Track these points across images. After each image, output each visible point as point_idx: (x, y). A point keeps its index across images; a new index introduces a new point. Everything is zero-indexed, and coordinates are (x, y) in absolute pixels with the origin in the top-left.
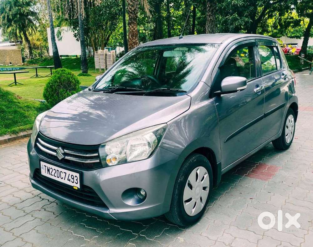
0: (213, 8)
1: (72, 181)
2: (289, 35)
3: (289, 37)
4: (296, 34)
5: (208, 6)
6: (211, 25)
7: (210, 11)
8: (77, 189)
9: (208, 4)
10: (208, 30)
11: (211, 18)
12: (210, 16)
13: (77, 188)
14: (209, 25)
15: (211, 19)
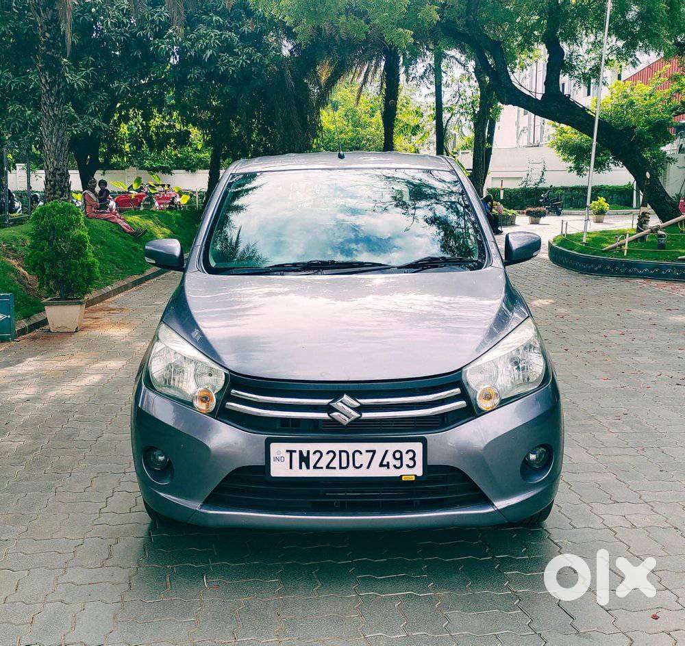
0: (59, 86)
1: (395, 466)
2: (147, 164)
3: (147, 169)
4: (163, 164)
5: (47, 80)
6: (58, 130)
7: (52, 94)
8: (414, 479)
9: (45, 77)
10: (52, 141)
11: (56, 112)
12: (52, 105)
13: (414, 477)
14: (53, 130)
15: (55, 115)
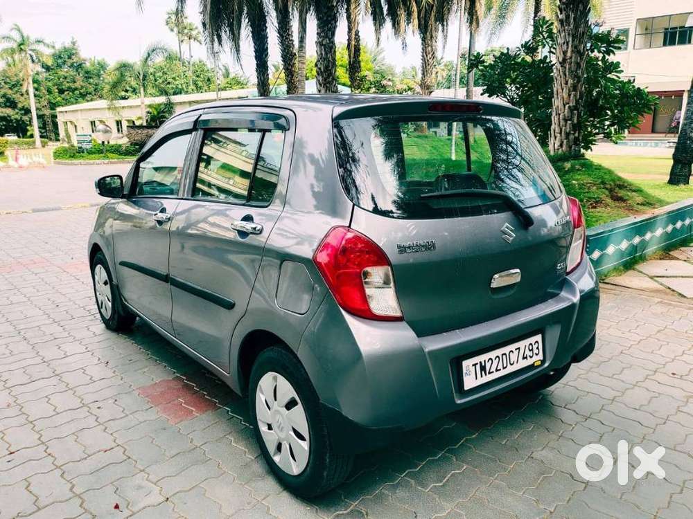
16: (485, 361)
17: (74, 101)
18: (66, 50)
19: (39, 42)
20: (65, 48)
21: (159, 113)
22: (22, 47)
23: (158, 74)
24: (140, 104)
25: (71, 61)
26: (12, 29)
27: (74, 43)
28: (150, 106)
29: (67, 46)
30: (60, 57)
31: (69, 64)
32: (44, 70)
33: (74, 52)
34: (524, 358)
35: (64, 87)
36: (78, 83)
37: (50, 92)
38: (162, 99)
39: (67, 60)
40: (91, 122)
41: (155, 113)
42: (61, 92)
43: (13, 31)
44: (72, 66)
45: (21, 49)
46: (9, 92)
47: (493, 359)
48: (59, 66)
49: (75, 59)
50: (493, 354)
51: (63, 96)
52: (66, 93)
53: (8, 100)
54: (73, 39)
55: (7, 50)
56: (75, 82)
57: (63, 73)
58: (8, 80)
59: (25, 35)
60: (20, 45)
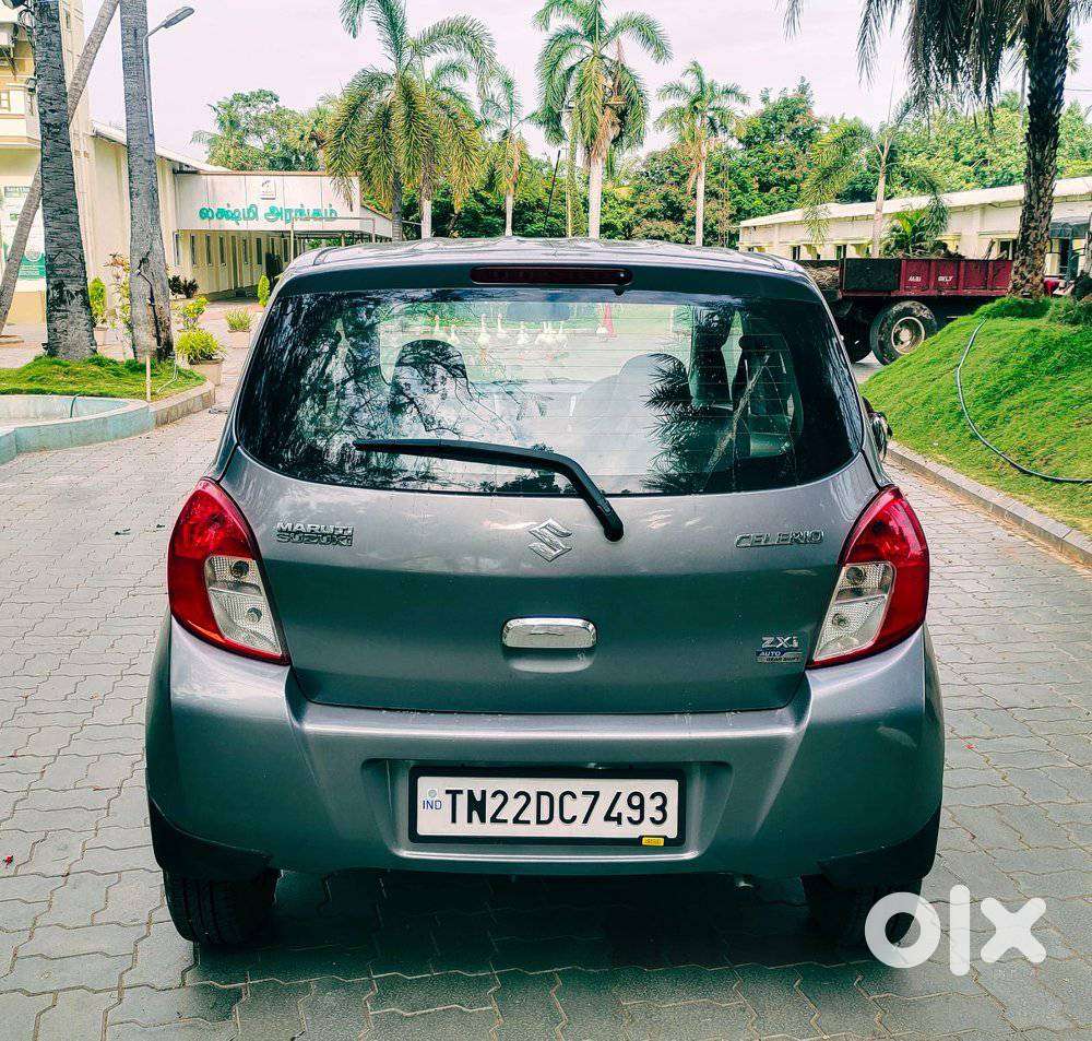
16: (484, 793)
17: (786, 206)
18: (786, 103)
19: (728, 92)
20: (786, 100)
21: (915, 230)
22: (697, 104)
23: (964, 144)
24: (873, 212)
25: (793, 125)
26: (685, 74)
27: (803, 90)
28: (898, 216)
29: (790, 94)
30: (775, 119)
31: (789, 132)
32: (741, 146)
33: (801, 106)
34: (608, 818)
35: (771, 178)
36: (798, 170)
37: (743, 188)
38: (921, 201)
39: (786, 124)
40: (794, 248)
41: (909, 230)
42: (765, 187)
43: (688, 75)
44: (793, 136)
45: (695, 108)
46: (674, 190)
47: (511, 796)
48: (770, 136)
49: (801, 121)
50: (511, 785)
51: (766, 195)
52: (773, 190)
53: (671, 205)
54: (803, 79)
55: (671, 111)
56: (793, 167)
57: (775, 151)
58: (676, 169)
59: (707, 81)
60: (694, 102)
